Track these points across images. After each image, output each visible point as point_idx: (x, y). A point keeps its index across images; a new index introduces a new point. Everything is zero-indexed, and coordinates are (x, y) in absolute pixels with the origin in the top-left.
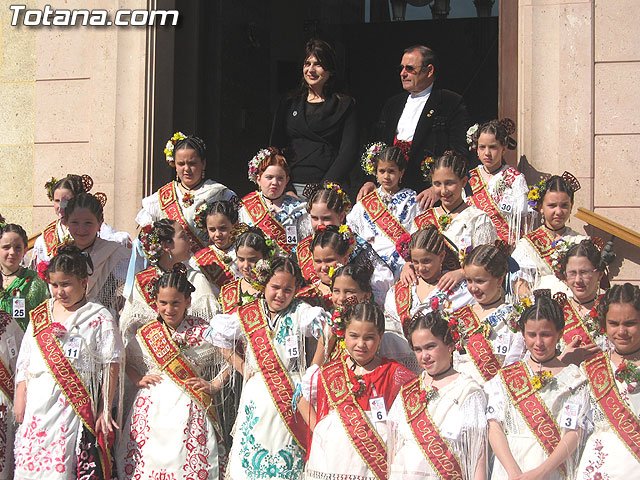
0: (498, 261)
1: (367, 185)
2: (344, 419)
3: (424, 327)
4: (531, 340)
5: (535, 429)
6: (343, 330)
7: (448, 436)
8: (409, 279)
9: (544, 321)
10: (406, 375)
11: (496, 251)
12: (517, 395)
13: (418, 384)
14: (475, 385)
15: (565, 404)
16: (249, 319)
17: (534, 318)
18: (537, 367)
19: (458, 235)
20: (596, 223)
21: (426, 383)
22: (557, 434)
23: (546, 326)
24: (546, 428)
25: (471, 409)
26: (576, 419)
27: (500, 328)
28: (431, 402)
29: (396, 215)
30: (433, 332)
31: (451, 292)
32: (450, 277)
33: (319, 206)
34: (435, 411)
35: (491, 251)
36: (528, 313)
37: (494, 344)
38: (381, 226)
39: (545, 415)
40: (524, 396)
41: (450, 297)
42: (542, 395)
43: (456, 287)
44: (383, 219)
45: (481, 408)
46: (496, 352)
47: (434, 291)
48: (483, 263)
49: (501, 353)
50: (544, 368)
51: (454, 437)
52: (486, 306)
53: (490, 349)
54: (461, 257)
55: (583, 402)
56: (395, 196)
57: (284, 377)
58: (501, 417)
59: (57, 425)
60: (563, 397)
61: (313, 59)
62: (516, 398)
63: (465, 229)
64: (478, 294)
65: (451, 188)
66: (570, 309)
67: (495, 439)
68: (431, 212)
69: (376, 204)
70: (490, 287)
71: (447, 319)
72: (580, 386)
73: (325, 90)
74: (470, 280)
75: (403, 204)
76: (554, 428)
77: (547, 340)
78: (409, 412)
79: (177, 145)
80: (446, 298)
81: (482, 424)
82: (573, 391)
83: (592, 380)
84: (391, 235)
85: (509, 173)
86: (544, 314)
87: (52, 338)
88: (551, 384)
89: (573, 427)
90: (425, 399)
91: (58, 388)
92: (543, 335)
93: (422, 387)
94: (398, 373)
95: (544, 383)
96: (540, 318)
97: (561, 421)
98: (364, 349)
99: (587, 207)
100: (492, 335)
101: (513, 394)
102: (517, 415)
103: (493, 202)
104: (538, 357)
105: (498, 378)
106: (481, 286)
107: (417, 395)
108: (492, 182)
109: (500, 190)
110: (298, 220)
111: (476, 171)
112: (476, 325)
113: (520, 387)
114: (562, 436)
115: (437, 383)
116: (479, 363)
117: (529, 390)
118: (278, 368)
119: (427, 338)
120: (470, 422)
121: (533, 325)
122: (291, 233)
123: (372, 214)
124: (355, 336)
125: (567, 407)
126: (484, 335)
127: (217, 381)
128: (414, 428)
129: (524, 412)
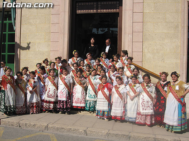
1: (101, 58)
2: (102, 91)
4: (133, 80)
5: (133, 92)
6: (102, 79)
9: (135, 78)
12: (131, 87)
24: (135, 92)
26: (139, 90)
29: (106, 62)
33: (97, 61)
34: (120, 90)
39: (135, 90)
59: (65, 92)
60: (137, 88)
65: (116, 59)
67: (128, 93)
71: (121, 77)
72: (139, 86)
78: (116, 90)
79: (75, 52)
82: (138, 87)
83: (142, 86)
85: (126, 57)
87: (63, 80)
88: (135, 86)
90: (118, 88)
91: (65, 86)
94: (109, 85)
98: (105, 82)
102: (131, 90)
104: (134, 83)
106: (122, 72)
110: (93, 63)
115: (120, 86)
119: (118, 80)
120: (124, 91)
121: (133, 78)
122: (92, 65)
123: (102, 62)
124: (104, 80)
128: (117, 92)
129: (132, 90)
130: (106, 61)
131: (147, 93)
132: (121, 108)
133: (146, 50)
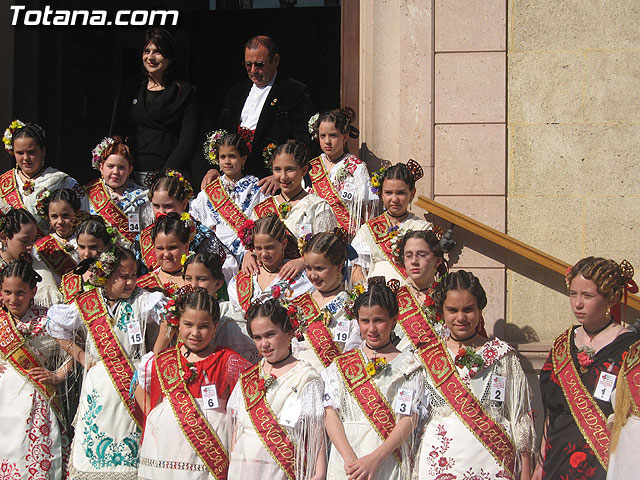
0: (337, 249)
1: (211, 173)
2: (176, 406)
3: (264, 315)
4: (365, 326)
5: (371, 415)
7: (286, 424)
8: (251, 269)
9: (377, 307)
10: (240, 363)
11: (335, 239)
12: (352, 382)
13: (257, 371)
14: (313, 373)
15: (400, 390)
16: (87, 308)
17: (366, 305)
18: (372, 354)
19: (299, 223)
20: (436, 212)
21: (265, 371)
22: (392, 420)
23: (379, 313)
24: (380, 414)
25: (308, 397)
26: (411, 405)
27: (339, 315)
28: (269, 390)
29: (239, 203)
30: (272, 320)
31: (292, 281)
32: (291, 265)
35: (331, 238)
36: (361, 300)
37: (334, 331)
38: (223, 215)
39: (380, 401)
40: (359, 383)
41: (292, 286)
42: (376, 381)
43: (298, 276)
44: (225, 208)
45: (318, 396)
46: (336, 339)
47: (276, 279)
48: (322, 250)
49: (341, 340)
50: (379, 355)
51: (292, 425)
52: (325, 293)
53: (330, 337)
54: (300, 245)
55: (417, 388)
56: (238, 184)
58: (337, 404)
61: (152, 47)
62: (351, 385)
63: (304, 217)
64: (317, 281)
65: (291, 174)
66: (409, 295)
67: (332, 427)
68: (271, 200)
69: (219, 193)
70: (329, 274)
71: (286, 306)
73: (165, 77)
74: (309, 268)
75: (246, 192)
76: (389, 414)
77: (380, 326)
78: (248, 400)
79: (14, 131)
80: (288, 287)
81: (320, 412)
82: (407, 377)
83: (429, 366)
84: (233, 224)
85: (351, 162)
86: (377, 300)
88: (382, 370)
89: (407, 412)
90: (265, 386)
92: (376, 320)
93: (262, 374)
94: (232, 361)
95: (379, 369)
96: (372, 304)
97: (396, 407)
98: (199, 338)
99: (427, 195)
100: (332, 323)
101: (349, 381)
102: (352, 402)
103: (334, 190)
104: (372, 343)
105: (334, 365)
106: (321, 274)
107: (255, 383)
108: (334, 170)
109: (341, 179)
111: (318, 160)
112: (316, 313)
113: (356, 374)
114: (397, 422)
115: (275, 371)
116: (319, 350)
117: (364, 377)
119: (267, 326)
120: (308, 411)
121: (367, 311)
123: (215, 203)
124: (190, 324)
125: (402, 393)
126: (323, 323)
127: (62, 371)
128: (253, 416)
129: (359, 399)
130: (243, 196)
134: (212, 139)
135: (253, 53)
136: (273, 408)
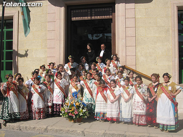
3: (112, 81)
12: (125, 90)
13: (111, 88)
18: (127, 86)
23: (127, 81)
24: (128, 94)
33: (93, 65)
36: (125, 79)
39: (128, 92)
44: (99, 67)
57: (90, 89)
59: (60, 96)
69: (98, 65)
77: (127, 83)
78: (111, 92)
79: (70, 57)
82: (131, 89)
87: (58, 84)
88: (129, 88)
91: (60, 90)
105: (121, 87)
112: (118, 81)
116: (119, 86)
118: (89, 88)
121: (125, 81)
123: (97, 67)
128: (112, 94)
129: (126, 92)
130: (101, 66)
131: (139, 94)
132: (116, 110)
133: (139, 54)
134: (97, 58)
135: (102, 45)
136: (115, 93)
